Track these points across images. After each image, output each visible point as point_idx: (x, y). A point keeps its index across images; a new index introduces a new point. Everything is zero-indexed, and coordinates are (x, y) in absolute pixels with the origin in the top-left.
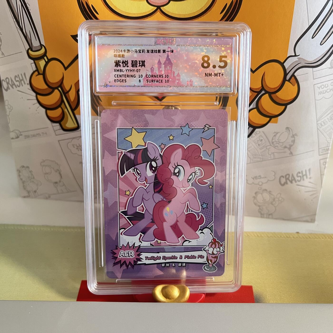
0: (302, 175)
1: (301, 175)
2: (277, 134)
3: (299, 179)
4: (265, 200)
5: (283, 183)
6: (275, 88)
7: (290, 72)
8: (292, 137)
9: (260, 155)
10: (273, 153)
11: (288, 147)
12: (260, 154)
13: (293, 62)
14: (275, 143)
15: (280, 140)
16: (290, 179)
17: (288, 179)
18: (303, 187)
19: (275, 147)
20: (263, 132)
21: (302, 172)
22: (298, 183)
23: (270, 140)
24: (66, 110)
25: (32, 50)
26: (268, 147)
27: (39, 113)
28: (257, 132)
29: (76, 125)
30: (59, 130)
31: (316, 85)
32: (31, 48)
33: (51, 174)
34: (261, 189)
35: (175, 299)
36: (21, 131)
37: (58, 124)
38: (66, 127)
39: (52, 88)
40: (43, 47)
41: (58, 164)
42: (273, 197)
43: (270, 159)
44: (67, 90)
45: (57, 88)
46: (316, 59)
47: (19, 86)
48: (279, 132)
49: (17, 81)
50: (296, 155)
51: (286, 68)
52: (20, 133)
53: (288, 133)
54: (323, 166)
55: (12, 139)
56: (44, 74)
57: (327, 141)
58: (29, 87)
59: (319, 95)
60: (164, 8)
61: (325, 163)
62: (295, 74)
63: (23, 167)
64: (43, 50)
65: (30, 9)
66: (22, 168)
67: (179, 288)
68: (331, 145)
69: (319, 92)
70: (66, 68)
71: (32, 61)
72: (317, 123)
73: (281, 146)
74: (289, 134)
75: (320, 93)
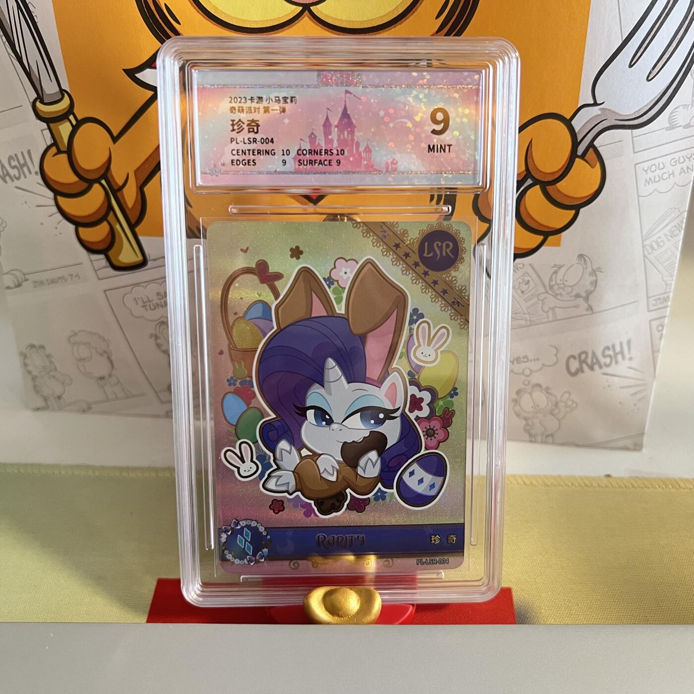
0: (614, 354)
1: (611, 352)
2: (560, 268)
3: (608, 360)
4: (538, 406)
5: (573, 370)
6: (553, 173)
7: (585, 139)
8: (591, 274)
9: (525, 314)
10: (553, 309)
11: (584, 294)
12: (526, 312)
13: (591, 117)
14: (556, 287)
15: (566, 281)
16: (589, 361)
17: (585, 361)
18: (616, 379)
19: (555, 296)
20: (531, 265)
21: (613, 346)
22: (606, 370)
23: (546, 282)
24: (118, 227)
25: (42, 102)
26: (542, 297)
27: (61, 234)
28: (518, 266)
29: (140, 258)
30: (105, 267)
31: (638, 165)
32: (40, 98)
33: (90, 361)
34: (529, 383)
35: (351, 617)
36: (25, 271)
37: (102, 256)
38: (119, 261)
39: (86, 181)
40: (66, 95)
41: (104, 340)
42: (553, 399)
43: (546, 320)
44: (118, 185)
45: (98, 181)
46: (640, 110)
47: (18, 179)
48: (564, 265)
49: (13, 167)
50: (599, 312)
51: (577, 131)
52: (24, 275)
53: (582, 266)
54: (658, 334)
55: (8, 288)
56: (69, 151)
57: (665, 281)
58: (39, 178)
59: (645, 185)
60: (318, 9)
61: (660, 328)
62: (596, 143)
63: (33, 346)
64: (66, 102)
65: (35, 16)
66: (31, 348)
67: (359, 593)
68: (672, 290)
69: (646, 180)
70: (115, 139)
71: (44, 125)
72: (643, 243)
73: (568, 294)
74: (586, 268)
75: (648, 182)
